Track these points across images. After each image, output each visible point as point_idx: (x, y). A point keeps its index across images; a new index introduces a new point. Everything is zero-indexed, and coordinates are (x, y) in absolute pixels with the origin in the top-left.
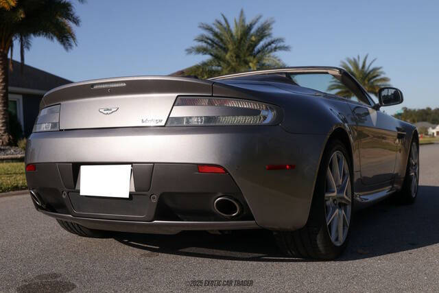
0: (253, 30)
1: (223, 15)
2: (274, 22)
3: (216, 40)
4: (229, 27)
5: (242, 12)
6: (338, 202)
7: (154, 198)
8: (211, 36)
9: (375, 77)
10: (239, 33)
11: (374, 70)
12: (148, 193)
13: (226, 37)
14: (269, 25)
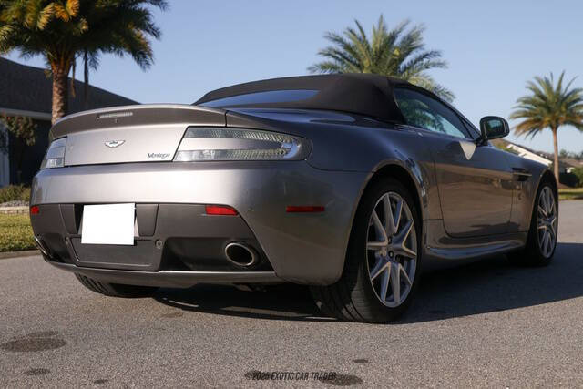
0: (398, 42)
1: (357, 22)
2: (424, 29)
3: (348, 54)
4: (364, 37)
5: (381, 17)
6: (395, 254)
7: (159, 244)
8: (341, 50)
9: (575, 101)
10: (378, 46)
11: (574, 92)
12: (153, 238)
13: (361, 50)
14: (418, 34)
